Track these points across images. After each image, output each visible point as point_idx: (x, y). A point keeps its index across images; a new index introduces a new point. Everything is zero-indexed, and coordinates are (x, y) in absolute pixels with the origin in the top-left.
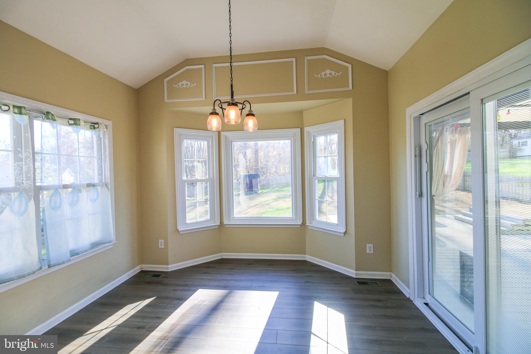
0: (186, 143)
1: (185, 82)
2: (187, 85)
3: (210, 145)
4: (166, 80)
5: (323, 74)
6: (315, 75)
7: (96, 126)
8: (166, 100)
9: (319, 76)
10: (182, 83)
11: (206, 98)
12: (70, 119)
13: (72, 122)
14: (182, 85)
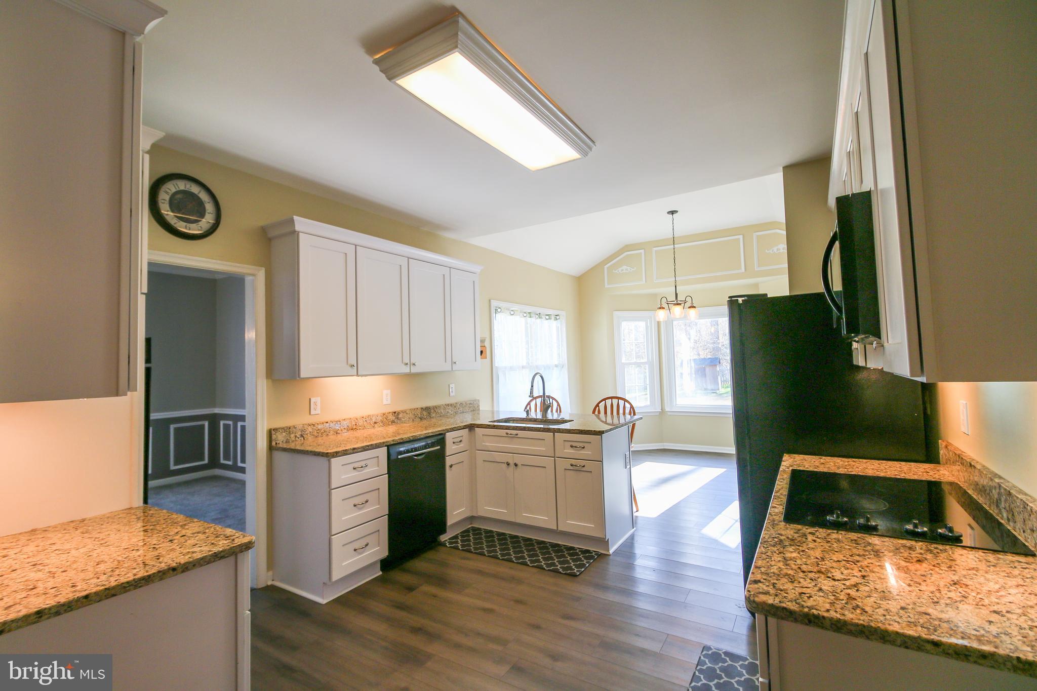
0: (624, 324)
1: (624, 267)
2: (626, 270)
3: (649, 325)
4: (606, 266)
5: (775, 249)
6: (766, 251)
7: (558, 317)
8: (606, 286)
9: (771, 251)
10: (622, 268)
11: (646, 282)
12: (547, 315)
13: (547, 317)
14: (622, 270)
